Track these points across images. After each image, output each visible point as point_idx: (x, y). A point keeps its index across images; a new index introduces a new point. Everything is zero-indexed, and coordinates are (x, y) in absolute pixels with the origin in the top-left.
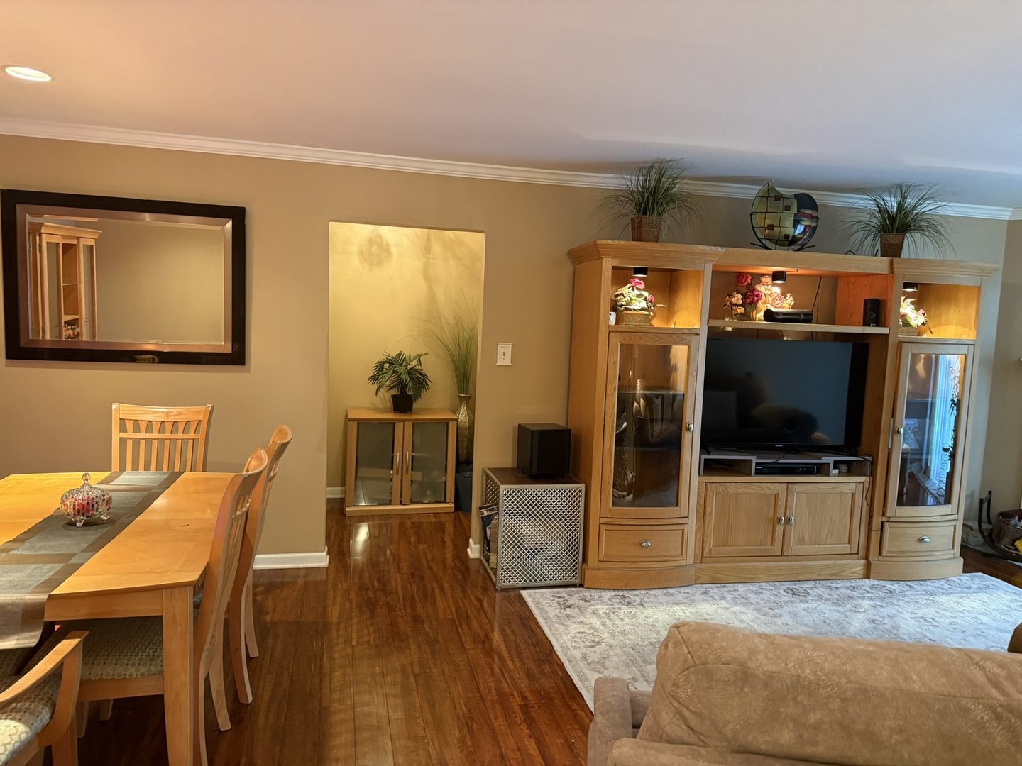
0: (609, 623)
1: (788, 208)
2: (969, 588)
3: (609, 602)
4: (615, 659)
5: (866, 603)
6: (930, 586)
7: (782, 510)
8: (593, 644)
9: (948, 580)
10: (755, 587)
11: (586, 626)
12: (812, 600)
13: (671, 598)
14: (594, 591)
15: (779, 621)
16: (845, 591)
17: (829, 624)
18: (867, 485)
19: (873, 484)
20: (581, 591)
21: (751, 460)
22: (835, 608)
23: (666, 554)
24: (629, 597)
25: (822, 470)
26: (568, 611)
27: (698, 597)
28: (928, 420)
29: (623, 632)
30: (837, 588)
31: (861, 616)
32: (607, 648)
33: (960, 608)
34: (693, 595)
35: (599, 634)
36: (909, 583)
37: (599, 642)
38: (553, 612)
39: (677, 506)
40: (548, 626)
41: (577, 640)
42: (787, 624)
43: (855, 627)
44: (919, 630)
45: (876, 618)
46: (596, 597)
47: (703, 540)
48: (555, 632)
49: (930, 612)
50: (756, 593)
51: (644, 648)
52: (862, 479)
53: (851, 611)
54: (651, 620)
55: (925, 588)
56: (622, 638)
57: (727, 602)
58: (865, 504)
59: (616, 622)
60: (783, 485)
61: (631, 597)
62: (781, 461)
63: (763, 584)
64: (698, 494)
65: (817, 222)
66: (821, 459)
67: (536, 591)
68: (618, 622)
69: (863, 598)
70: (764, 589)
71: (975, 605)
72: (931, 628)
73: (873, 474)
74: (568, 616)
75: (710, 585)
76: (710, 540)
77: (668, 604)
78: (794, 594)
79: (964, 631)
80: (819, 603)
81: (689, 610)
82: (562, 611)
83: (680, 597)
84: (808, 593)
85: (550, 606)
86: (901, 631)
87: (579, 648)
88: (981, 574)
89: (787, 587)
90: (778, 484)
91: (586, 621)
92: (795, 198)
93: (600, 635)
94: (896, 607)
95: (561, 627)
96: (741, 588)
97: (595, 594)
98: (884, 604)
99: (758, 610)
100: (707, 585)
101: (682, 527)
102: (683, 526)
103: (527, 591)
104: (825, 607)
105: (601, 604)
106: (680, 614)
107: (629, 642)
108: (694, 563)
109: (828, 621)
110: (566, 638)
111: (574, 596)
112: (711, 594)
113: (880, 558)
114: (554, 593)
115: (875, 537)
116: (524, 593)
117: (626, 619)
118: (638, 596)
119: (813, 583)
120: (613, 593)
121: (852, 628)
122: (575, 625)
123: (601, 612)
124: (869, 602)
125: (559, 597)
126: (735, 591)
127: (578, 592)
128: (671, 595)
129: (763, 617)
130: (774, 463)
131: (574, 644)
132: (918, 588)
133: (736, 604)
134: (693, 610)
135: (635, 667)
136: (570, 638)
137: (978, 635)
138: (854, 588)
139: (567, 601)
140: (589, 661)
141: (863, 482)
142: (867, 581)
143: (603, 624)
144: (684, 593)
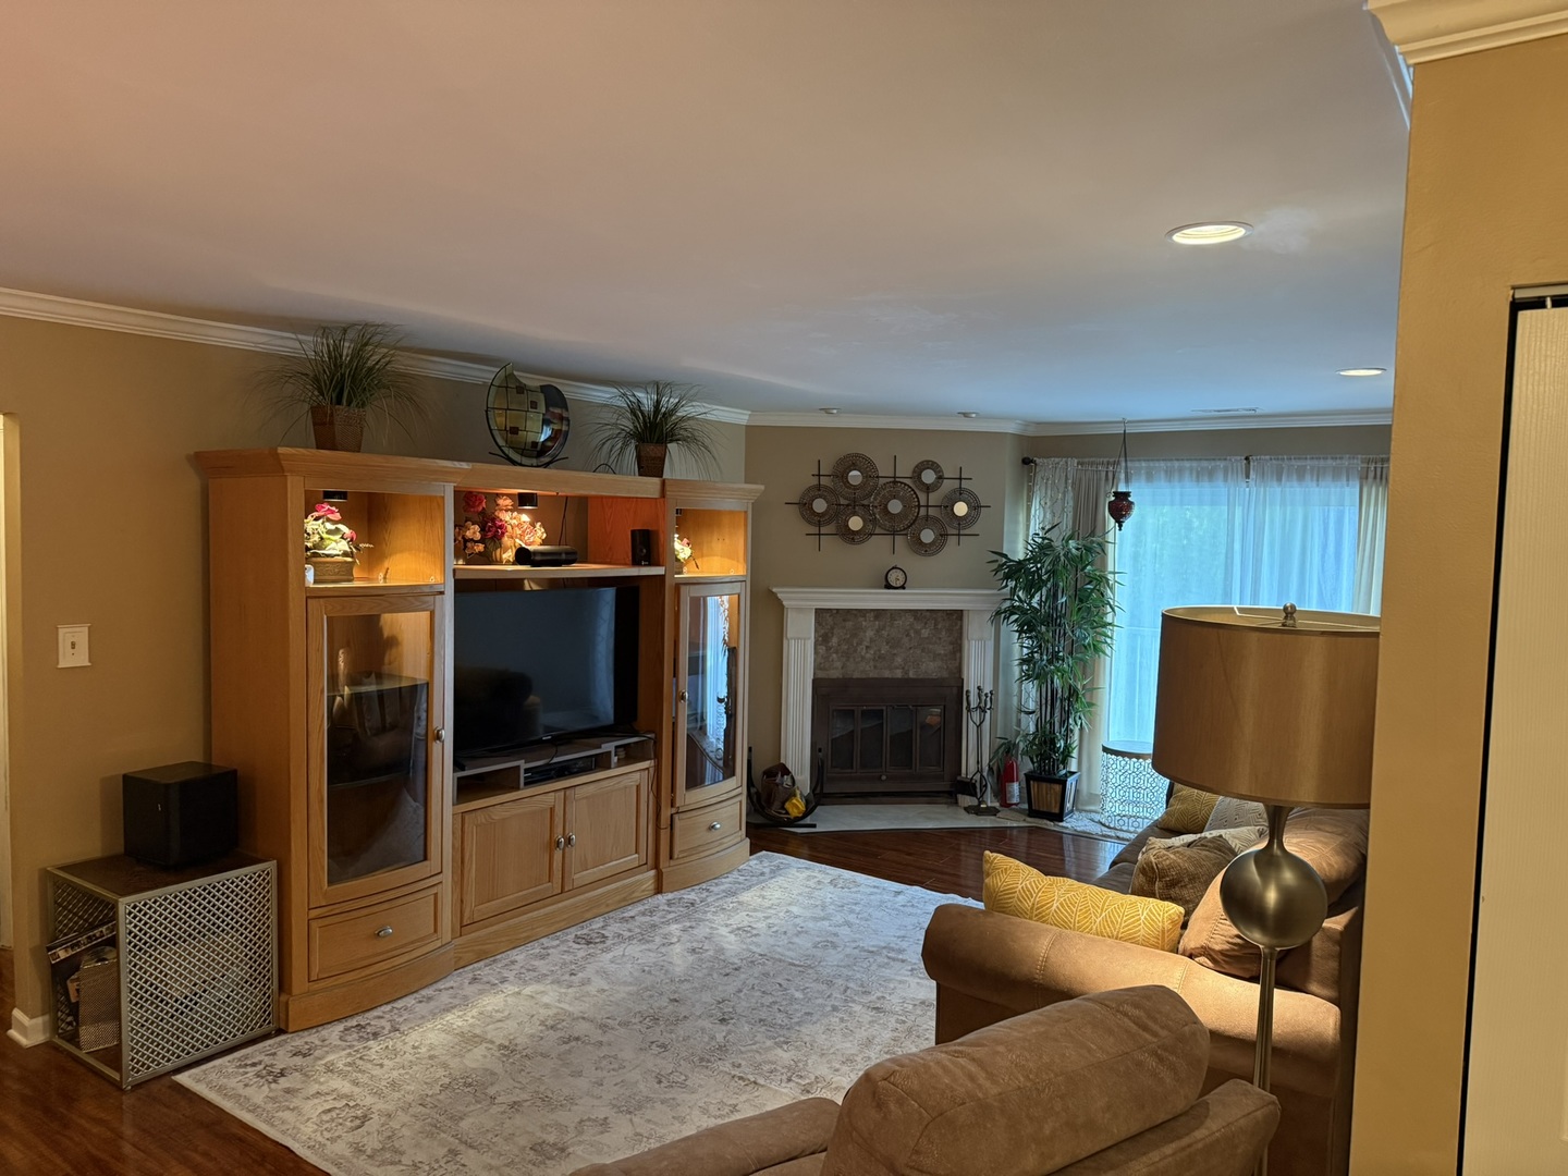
0: (363, 1079)
1: (534, 405)
2: (762, 874)
3: (344, 1044)
4: (405, 1131)
5: (674, 928)
6: (726, 883)
7: (560, 830)
8: (358, 1122)
9: (739, 871)
10: (535, 948)
11: (329, 1098)
12: (614, 944)
13: (432, 1004)
14: (306, 1033)
15: (592, 989)
16: (644, 919)
17: (649, 972)
18: (652, 770)
19: (658, 768)
20: (285, 1041)
21: (518, 767)
22: (644, 947)
23: (415, 938)
24: (369, 1024)
25: (601, 762)
26: (284, 1083)
27: (469, 990)
28: (700, 676)
29: (393, 1085)
30: (632, 917)
31: (678, 948)
32: (383, 1119)
33: (767, 903)
34: (461, 987)
35: (358, 1101)
36: (704, 886)
37: (365, 1116)
38: (259, 1094)
39: (425, 858)
40: (265, 1121)
41: (327, 1125)
42: (604, 991)
43: (679, 965)
44: (744, 947)
45: (695, 945)
46: (317, 1042)
47: (462, 901)
48: (284, 1128)
49: (741, 919)
50: (543, 957)
51: (440, 1097)
52: (646, 764)
53: (664, 945)
54: (423, 1050)
55: (722, 887)
56: (396, 1095)
57: (512, 983)
58: (651, 796)
59: (374, 1073)
60: (558, 794)
61: (372, 1023)
62: (556, 760)
63: (543, 940)
64: (453, 833)
65: (568, 425)
66: (600, 747)
67: (204, 1067)
68: (377, 1071)
69: (668, 923)
70: (547, 948)
71: (777, 894)
72: (754, 939)
73: (658, 757)
74: (288, 1091)
75: (475, 965)
76: (471, 898)
77: (434, 1015)
78: (588, 943)
79: (785, 933)
80: (624, 946)
81: (470, 1014)
82: (273, 1086)
83: (445, 998)
84: (604, 936)
85: (246, 1085)
86: (728, 954)
87: (339, 1137)
88: (764, 852)
89: (573, 936)
90: (553, 794)
91: (324, 1088)
92: (542, 392)
93: (361, 1104)
94: (707, 923)
95: (286, 1115)
96: (519, 955)
97: (312, 1038)
98: (694, 924)
99: (557, 982)
100: (471, 967)
101: (434, 890)
102: (436, 888)
103: (187, 1074)
104: (634, 949)
105: (333, 1052)
106: (460, 1024)
107: (412, 1097)
108: (452, 939)
109: (647, 969)
110: (308, 1129)
111: (278, 1052)
112: (485, 979)
113: (672, 863)
114: (239, 1060)
115: (664, 835)
116: (183, 1079)
117: (386, 1062)
118: (382, 1017)
119: (601, 919)
120: (340, 1027)
121: (678, 969)
122: (311, 1103)
123: (340, 1065)
124: (676, 926)
125: (254, 1065)
126: (513, 962)
127: (280, 1045)
128: (430, 999)
129: (570, 990)
130: (548, 764)
131: (327, 1135)
132: (715, 889)
133: (525, 983)
134: (475, 1012)
135: (445, 1132)
136: (316, 1127)
137: (800, 932)
138: (651, 912)
139: (272, 1066)
140: (369, 1152)
141: (647, 769)
142: (659, 896)
143: (356, 1083)
144: (447, 989)
